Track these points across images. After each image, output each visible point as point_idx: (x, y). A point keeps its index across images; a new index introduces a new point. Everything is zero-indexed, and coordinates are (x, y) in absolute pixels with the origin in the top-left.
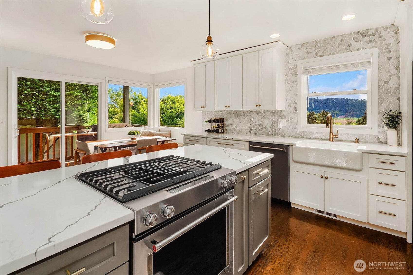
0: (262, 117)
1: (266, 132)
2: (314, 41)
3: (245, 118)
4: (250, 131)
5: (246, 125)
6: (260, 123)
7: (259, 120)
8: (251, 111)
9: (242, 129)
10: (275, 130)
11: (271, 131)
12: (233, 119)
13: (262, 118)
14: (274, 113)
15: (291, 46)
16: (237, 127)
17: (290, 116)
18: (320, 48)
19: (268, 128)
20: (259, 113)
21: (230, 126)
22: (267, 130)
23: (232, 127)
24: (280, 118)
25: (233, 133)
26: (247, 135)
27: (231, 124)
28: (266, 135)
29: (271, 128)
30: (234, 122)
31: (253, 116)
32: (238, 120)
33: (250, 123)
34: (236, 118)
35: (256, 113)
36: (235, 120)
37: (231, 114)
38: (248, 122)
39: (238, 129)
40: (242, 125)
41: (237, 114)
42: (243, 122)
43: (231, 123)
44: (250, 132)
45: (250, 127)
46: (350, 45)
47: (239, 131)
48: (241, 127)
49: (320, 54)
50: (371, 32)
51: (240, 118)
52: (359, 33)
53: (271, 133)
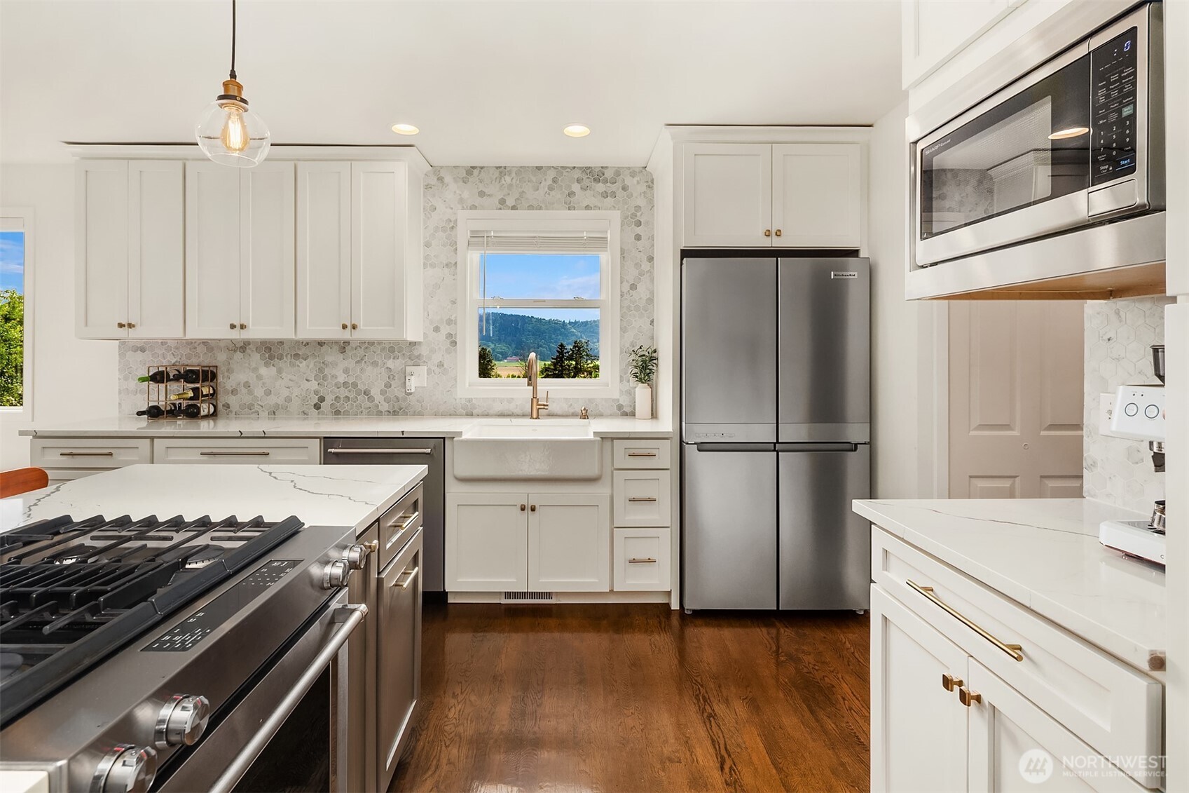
0: (358, 362)
1: (369, 404)
2: (497, 168)
3: (301, 365)
4: (315, 405)
5: (302, 387)
6: (351, 380)
7: (346, 371)
8: (321, 344)
9: (289, 400)
10: (395, 399)
11: (383, 402)
12: (255, 370)
13: (356, 363)
14: (392, 350)
15: (442, 167)
16: (268, 393)
17: (436, 358)
18: (510, 186)
19: (375, 392)
20: (348, 348)
21: (244, 391)
22: (371, 399)
23: (251, 393)
24: (410, 362)
25: (255, 415)
26: (305, 419)
27: (247, 385)
28: (369, 414)
29: (383, 393)
30: (259, 377)
31: (329, 359)
32: (273, 371)
33: (315, 380)
34: (267, 365)
35: (336, 348)
36: (264, 371)
37: (248, 351)
38: (312, 377)
39: (272, 400)
40: (289, 388)
41: (271, 350)
42: (293, 378)
43: (247, 382)
44: (317, 407)
45: (316, 393)
46: (571, 194)
47: (277, 406)
48: (285, 393)
49: (510, 202)
50: (609, 174)
51: (281, 364)
52: (587, 170)
53: (385, 407)
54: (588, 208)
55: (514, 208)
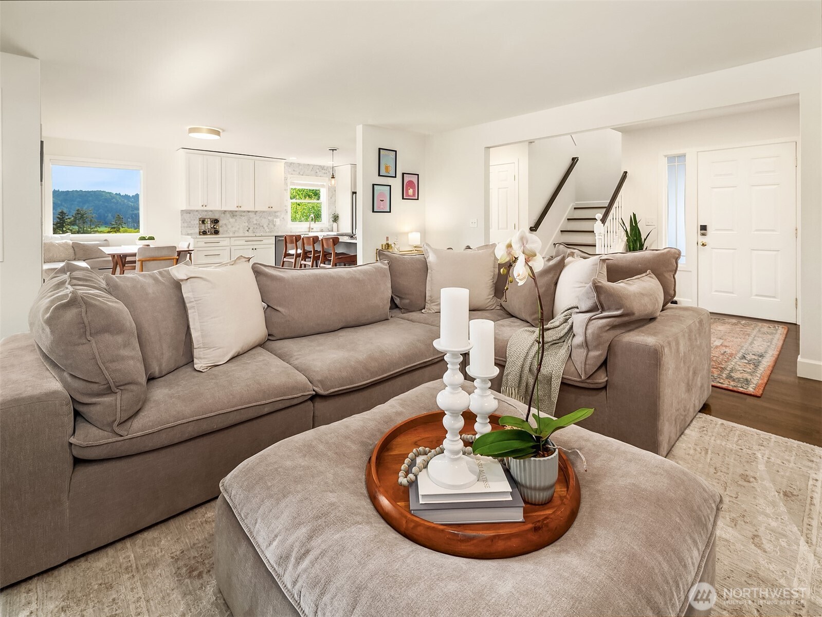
0: (260, 217)
3: (242, 218)
5: (243, 225)
6: (258, 223)
7: (256, 220)
8: (249, 212)
9: (239, 229)
12: (228, 220)
14: (269, 214)
16: (232, 227)
17: (282, 216)
19: (265, 226)
20: (257, 213)
21: (225, 226)
22: (264, 228)
24: (274, 217)
27: (225, 224)
29: (267, 226)
30: (230, 222)
31: (251, 216)
32: (234, 220)
34: (232, 218)
35: (253, 213)
36: (231, 220)
37: (226, 214)
38: (246, 222)
39: (234, 229)
40: (239, 225)
41: (233, 214)
42: (239, 222)
44: (248, 231)
45: (247, 227)
46: (317, 172)
47: (235, 231)
48: (238, 227)
49: (301, 173)
50: (325, 168)
51: (236, 218)
52: (320, 166)
53: (268, 230)
54: (320, 176)
55: (302, 175)
